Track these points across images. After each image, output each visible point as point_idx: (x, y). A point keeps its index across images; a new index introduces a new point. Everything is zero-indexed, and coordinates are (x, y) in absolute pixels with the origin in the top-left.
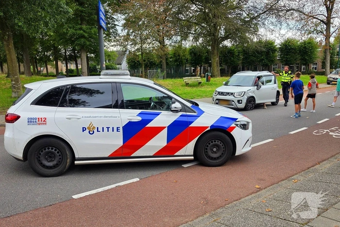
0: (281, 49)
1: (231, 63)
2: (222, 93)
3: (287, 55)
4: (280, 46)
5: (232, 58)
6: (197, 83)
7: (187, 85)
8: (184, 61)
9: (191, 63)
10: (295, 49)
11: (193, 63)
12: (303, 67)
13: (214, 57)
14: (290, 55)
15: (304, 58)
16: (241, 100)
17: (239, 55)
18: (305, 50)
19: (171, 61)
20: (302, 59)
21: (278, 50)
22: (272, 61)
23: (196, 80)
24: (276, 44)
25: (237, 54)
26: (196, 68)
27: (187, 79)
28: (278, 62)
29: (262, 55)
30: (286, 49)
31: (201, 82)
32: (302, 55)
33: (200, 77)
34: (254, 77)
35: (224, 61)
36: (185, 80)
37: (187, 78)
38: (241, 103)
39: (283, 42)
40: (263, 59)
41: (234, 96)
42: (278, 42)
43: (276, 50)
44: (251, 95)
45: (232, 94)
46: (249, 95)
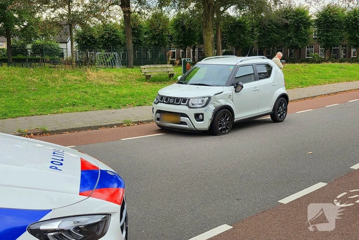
0: (318, 23)
1: (240, 44)
2: (167, 98)
3: (327, 31)
4: (317, 18)
5: (242, 35)
6: (167, 75)
7: (148, 78)
8: (167, 39)
9: (178, 43)
10: (340, 22)
11: (181, 43)
12: (353, 50)
13: (208, 33)
14: (331, 31)
15: (354, 36)
16: (202, 114)
17: (253, 30)
18: (355, 24)
19: (145, 39)
20: (351, 39)
21: (313, 24)
22: (305, 41)
23: (165, 70)
24: (310, 14)
25: (250, 29)
26: (185, 50)
27: (147, 69)
28: (315, 42)
29: (289, 32)
30: (325, 22)
31: (173, 75)
32: (350, 32)
33: (171, 66)
34: (232, 68)
35: (229, 41)
36: (143, 71)
37: (148, 66)
38: (202, 120)
39: (321, 10)
40: (290, 38)
41: (188, 105)
42: (313, 11)
43: (309, 24)
44: (223, 102)
45: (184, 100)
46: (219, 105)
